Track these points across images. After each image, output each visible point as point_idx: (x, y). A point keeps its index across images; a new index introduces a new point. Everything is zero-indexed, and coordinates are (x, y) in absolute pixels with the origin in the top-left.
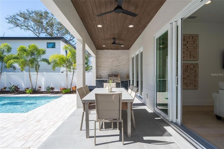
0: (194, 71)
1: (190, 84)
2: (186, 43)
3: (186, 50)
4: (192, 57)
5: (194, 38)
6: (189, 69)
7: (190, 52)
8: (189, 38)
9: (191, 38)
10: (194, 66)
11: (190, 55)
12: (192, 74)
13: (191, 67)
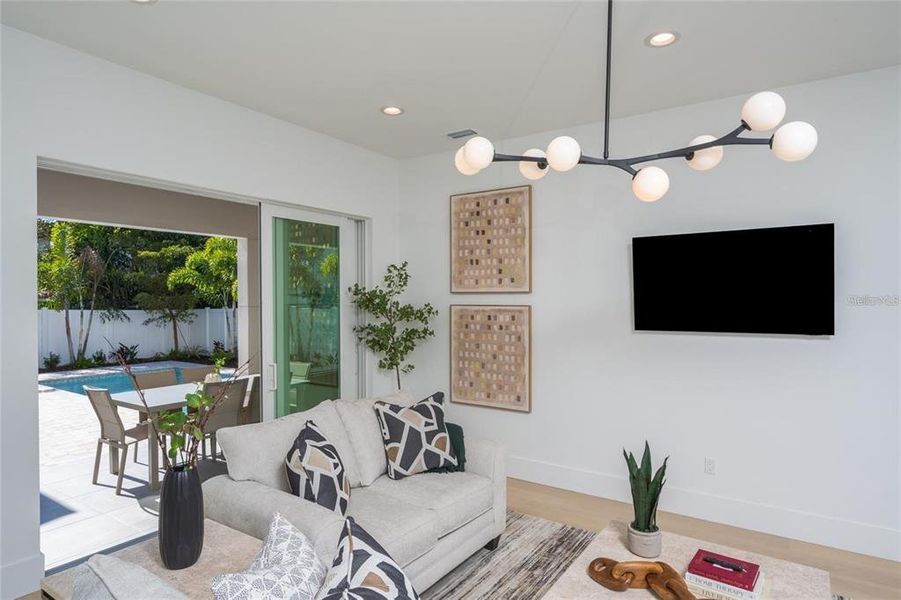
0: (513, 338)
1: (500, 387)
2: (485, 223)
3: (484, 252)
4: (506, 281)
5: (512, 201)
6: (496, 328)
7: (500, 261)
8: (495, 202)
9: (501, 201)
10: (513, 318)
11: (500, 272)
12: (507, 348)
13: (504, 319)
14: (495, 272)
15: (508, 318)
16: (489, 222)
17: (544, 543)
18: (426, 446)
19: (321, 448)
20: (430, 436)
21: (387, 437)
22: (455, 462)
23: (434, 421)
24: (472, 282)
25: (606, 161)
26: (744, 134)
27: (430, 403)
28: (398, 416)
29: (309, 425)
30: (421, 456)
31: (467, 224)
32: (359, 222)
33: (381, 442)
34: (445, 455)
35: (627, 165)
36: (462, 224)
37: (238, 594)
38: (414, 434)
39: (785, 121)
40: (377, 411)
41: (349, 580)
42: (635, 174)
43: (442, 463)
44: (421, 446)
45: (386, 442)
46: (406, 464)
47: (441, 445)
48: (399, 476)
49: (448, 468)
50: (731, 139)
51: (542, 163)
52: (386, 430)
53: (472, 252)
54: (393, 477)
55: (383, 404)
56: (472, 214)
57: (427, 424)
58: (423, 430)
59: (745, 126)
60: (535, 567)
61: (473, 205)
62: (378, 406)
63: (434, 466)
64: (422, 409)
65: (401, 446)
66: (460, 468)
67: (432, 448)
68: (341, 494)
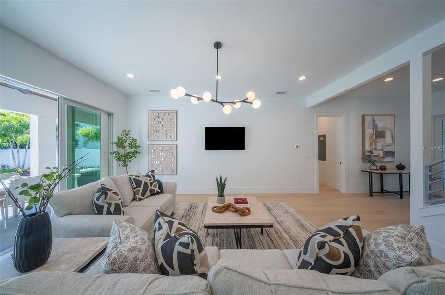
0: (171, 154)
1: (166, 168)
2: (161, 120)
3: (161, 129)
4: (168, 137)
5: (170, 114)
6: (165, 151)
7: (167, 131)
8: (165, 114)
9: (167, 114)
10: (171, 148)
11: (166, 134)
12: (169, 157)
13: (167, 148)
14: (165, 134)
15: (169, 148)
16: (163, 120)
17: (186, 209)
18: (150, 187)
19: (113, 193)
20: (151, 184)
21: (135, 187)
22: (160, 191)
23: (152, 179)
24: (157, 137)
25: (216, 101)
26: (247, 101)
27: (150, 173)
28: (139, 179)
29: (103, 186)
30: (149, 191)
31: (155, 120)
32: (110, 115)
33: (132, 189)
34: (157, 189)
35: (221, 103)
36: (153, 120)
37: (122, 259)
38: (146, 184)
39: (254, 99)
40: (130, 178)
41: (169, 233)
42: (224, 106)
43: (156, 192)
44: (149, 188)
45: (134, 189)
46: (143, 195)
47: (155, 186)
48: (140, 199)
49: (158, 193)
50: (244, 101)
51: (199, 99)
52: (134, 184)
53: (156, 128)
54: (138, 200)
55: (133, 175)
56: (156, 117)
57: (150, 180)
58: (149, 182)
59: (247, 99)
60: (186, 216)
61: (157, 114)
62: (130, 176)
63: (153, 194)
64: (148, 176)
65: (141, 189)
66: (162, 192)
67: (152, 188)
68: (123, 209)
